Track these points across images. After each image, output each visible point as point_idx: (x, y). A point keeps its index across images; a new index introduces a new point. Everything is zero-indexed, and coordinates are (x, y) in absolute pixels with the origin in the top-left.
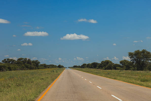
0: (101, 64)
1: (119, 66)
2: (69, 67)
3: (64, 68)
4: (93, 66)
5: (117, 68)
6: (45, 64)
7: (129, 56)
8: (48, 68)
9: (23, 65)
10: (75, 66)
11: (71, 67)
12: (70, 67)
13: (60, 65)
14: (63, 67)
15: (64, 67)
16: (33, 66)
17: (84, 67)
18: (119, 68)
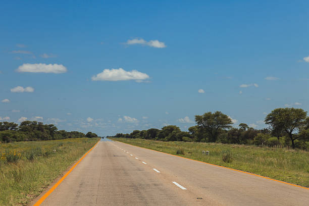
0: (162, 132)
1: (188, 136)
2: (108, 137)
3: (97, 139)
4: (150, 135)
5: (184, 138)
6: (63, 131)
7: (196, 121)
8: (70, 137)
9: (33, 133)
10: (119, 134)
11: (113, 137)
12: (110, 137)
13: (91, 133)
14: (96, 136)
15: (98, 136)
16: (45, 135)
17: (134, 138)
18: (186, 138)
